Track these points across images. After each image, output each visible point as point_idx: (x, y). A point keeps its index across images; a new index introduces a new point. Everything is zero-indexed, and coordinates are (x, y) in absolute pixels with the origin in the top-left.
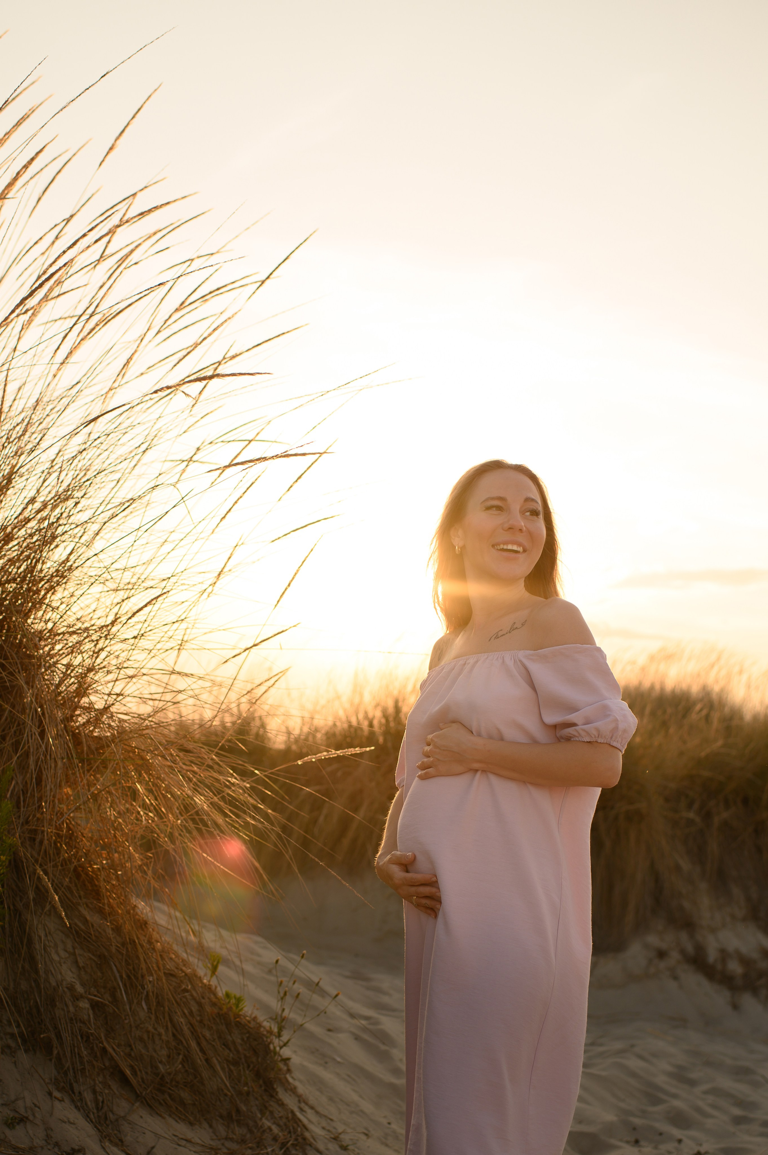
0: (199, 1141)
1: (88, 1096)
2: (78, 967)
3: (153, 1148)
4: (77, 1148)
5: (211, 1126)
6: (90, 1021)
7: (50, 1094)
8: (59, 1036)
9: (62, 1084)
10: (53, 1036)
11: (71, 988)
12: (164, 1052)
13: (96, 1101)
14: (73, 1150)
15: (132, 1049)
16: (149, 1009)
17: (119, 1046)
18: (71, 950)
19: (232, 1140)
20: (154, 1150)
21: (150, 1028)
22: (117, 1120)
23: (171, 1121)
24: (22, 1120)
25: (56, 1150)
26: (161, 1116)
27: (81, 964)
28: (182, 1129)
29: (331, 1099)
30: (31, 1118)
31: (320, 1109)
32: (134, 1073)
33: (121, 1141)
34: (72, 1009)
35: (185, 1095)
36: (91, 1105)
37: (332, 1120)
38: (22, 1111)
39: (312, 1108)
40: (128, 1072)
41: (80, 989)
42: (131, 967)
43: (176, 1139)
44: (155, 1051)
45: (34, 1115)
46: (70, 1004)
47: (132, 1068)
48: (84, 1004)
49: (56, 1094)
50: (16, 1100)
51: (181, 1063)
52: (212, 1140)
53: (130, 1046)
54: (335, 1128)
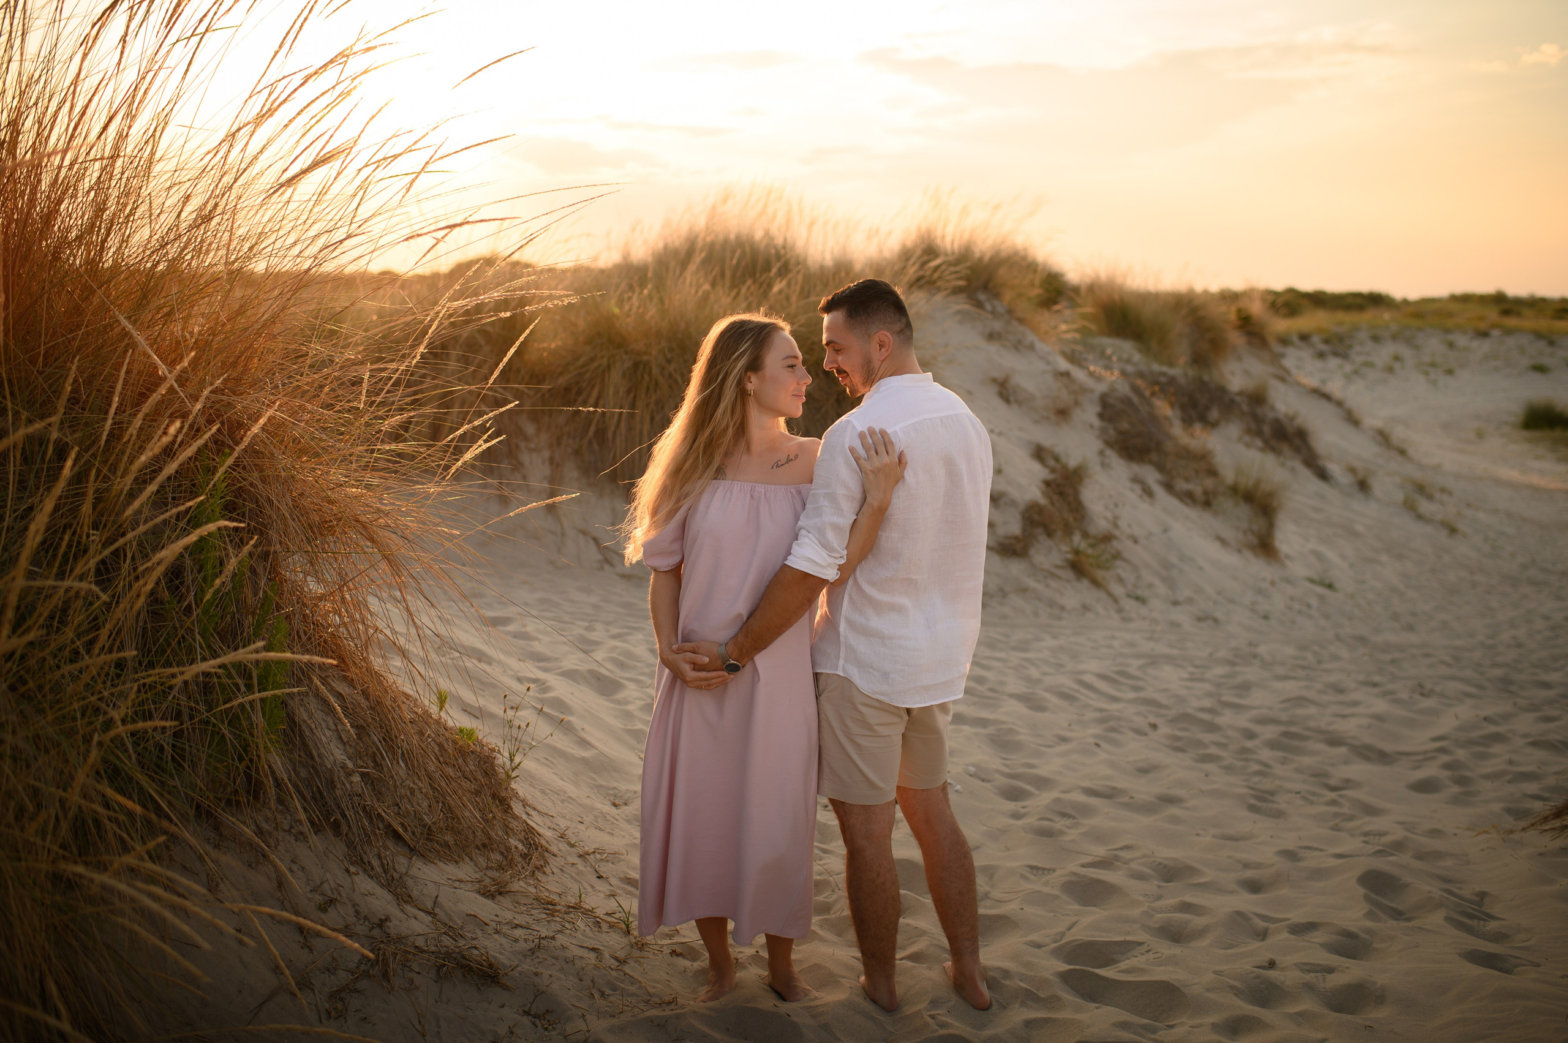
0: (469, 879)
1: (376, 863)
2: (342, 741)
3: (437, 897)
4: (383, 917)
5: (471, 860)
6: (364, 793)
7: (348, 871)
8: (344, 816)
9: (354, 858)
10: (340, 817)
11: (344, 767)
12: (425, 804)
13: (382, 865)
14: (381, 920)
15: (399, 808)
16: (407, 765)
17: (388, 808)
18: (333, 727)
19: (491, 868)
20: (439, 899)
21: (412, 785)
22: (401, 877)
23: (441, 864)
24: (332, 901)
25: (367, 923)
26: (433, 863)
27: (345, 740)
28: (451, 869)
29: (543, 792)
30: (339, 899)
31: (539, 807)
32: (406, 830)
33: (409, 896)
34: (348, 786)
35: (449, 838)
36: (379, 870)
37: (552, 816)
38: (329, 893)
39: (535, 809)
40: (400, 830)
41: (350, 765)
42: (384, 730)
43: (450, 882)
44: (418, 804)
45: (341, 896)
46: (345, 782)
47: (402, 825)
48: (356, 778)
49: (353, 869)
50: (322, 884)
51: (441, 810)
52: (475, 872)
53: (397, 805)
54: (557, 825)
